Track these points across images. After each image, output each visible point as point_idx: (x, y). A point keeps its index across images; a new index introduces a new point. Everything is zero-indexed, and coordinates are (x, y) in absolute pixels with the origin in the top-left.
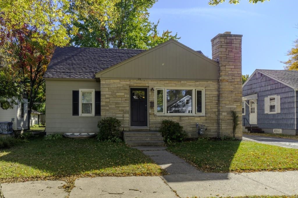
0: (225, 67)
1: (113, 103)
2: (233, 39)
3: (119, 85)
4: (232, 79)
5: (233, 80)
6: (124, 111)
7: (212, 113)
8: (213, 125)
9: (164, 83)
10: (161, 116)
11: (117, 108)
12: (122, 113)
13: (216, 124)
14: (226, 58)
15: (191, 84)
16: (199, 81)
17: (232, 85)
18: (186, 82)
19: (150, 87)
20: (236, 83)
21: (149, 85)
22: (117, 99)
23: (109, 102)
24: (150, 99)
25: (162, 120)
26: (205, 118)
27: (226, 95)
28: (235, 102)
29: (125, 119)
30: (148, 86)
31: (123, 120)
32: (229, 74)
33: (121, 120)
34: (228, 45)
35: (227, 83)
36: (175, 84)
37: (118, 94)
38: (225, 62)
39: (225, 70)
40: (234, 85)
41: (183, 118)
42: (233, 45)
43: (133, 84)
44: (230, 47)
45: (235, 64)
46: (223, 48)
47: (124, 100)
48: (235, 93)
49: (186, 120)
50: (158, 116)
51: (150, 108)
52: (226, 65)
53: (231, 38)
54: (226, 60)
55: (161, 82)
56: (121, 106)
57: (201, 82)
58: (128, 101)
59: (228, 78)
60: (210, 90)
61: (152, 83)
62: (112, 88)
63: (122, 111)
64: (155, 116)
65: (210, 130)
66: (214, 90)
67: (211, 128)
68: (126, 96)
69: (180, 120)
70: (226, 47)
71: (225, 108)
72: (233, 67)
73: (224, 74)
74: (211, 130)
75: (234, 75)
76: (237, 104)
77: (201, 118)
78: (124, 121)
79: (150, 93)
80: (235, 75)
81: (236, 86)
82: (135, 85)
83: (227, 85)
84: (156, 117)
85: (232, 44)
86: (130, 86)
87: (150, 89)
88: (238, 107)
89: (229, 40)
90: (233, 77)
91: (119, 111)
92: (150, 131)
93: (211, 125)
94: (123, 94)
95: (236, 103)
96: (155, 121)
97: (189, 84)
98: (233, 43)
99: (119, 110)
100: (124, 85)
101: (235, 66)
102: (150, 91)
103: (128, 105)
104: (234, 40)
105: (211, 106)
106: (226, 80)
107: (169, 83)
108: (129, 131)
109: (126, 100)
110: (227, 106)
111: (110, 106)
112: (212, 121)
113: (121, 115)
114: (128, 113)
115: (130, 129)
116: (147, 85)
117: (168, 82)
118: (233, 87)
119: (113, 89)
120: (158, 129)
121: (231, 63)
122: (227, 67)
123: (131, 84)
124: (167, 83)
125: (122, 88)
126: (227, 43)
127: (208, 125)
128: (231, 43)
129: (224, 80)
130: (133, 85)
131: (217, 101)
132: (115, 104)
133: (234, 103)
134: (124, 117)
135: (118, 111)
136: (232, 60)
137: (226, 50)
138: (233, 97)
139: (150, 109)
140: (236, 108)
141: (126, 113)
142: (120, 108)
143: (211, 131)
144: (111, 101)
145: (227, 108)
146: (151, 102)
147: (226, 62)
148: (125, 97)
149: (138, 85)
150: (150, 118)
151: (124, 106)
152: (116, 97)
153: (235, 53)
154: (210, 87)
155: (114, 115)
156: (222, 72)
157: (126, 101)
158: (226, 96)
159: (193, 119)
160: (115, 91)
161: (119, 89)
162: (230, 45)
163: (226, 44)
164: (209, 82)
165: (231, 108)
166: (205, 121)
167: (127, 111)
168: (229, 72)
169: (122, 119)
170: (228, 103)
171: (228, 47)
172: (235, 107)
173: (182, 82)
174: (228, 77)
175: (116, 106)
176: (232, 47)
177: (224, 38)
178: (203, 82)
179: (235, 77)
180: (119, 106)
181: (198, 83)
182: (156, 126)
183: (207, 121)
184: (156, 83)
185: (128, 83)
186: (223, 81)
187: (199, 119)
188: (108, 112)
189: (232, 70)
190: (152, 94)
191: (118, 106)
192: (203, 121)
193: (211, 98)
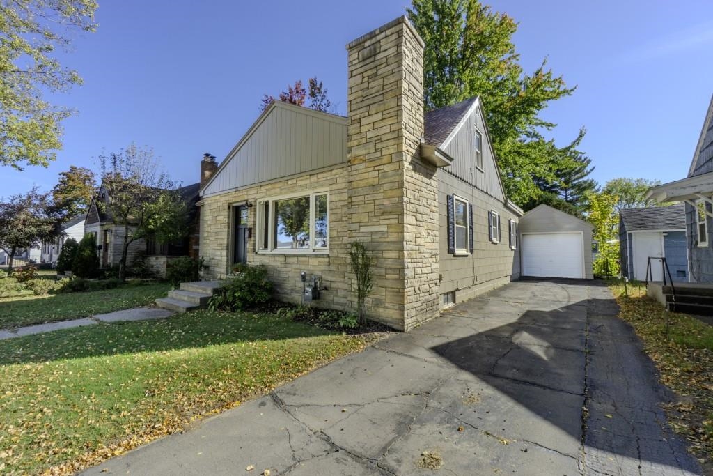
0: (358, 125)
1: (213, 233)
2: (379, 41)
3: (219, 204)
4: (376, 150)
5: (378, 154)
6: (222, 245)
7: (341, 249)
8: (342, 280)
11: (216, 242)
14: (361, 99)
15: (303, 183)
16: (317, 174)
17: (376, 168)
18: (294, 181)
20: (385, 160)
21: (248, 197)
22: (217, 227)
23: (210, 232)
26: (327, 260)
27: (361, 198)
28: (383, 214)
31: (221, 260)
32: (369, 140)
33: (219, 260)
34: (368, 61)
35: (363, 166)
36: (279, 188)
37: (217, 219)
38: (358, 112)
39: (358, 131)
40: (382, 167)
41: (290, 260)
42: (378, 57)
43: (232, 199)
44: (372, 65)
45: (382, 108)
46: (356, 75)
47: (223, 227)
48: (382, 190)
49: (293, 263)
51: (248, 239)
52: (360, 119)
53: (374, 40)
54: (361, 105)
55: (262, 188)
56: (220, 237)
57: (319, 176)
58: (227, 229)
59: (364, 152)
60: (337, 192)
61: (252, 192)
65: (337, 290)
67: (341, 285)
68: (224, 220)
69: (286, 264)
70: (362, 70)
71: (359, 234)
72: (379, 116)
73: (355, 143)
74: (339, 290)
75: (380, 139)
76: (387, 222)
77: (320, 259)
78: (222, 263)
79: (249, 212)
80: (384, 138)
81: (387, 168)
82: (234, 201)
83: (364, 171)
85: (375, 55)
86: (229, 203)
88: (390, 230)
89: (369, 48)
90: (378, 146)
91: (218, 246)
93: (339, 279)
94: (222, 217)
95: (386, 217)
97: (299, 183)
98: (380, 52)
100: (223, 202)
101: (385, 112)
103: (226, 236)
104: (383, 42)
105: (339, 230)
106: (362, 157)
110: (363, 229)
112: (342, 269)
113: (220, 253)
116: (246, 198)
117: (269, 187)
118: (377, 172)
119: (214, 210)
121: (373, 109)
122: (363, 121)
123: (230, 199)
124: (269, 190)
125: (221, 208)
126: (363, 61)
127: (333, 279)
128: (373, 54)
129: (356, 157)
130: (232, 201)
132: (215, 235)
133: (381, 217)
136: (376, 99)
137: (363, 78)
138: (377, 202)
139: (248, 242)
140: (387, 232)
142: (219, 242)
143: (339, 294)
145: (363, 235)
147: (361, 110)
148: (223, 223)
149: (237, 200)
150: (248, 259)
151: (223, 237)
152: (216, 223)
153: (383, 78)
154: (336, 183)
156: (353, 139)
157: (225, 230)
158: (362, 201)
159: (306, 261)
162: (372, 59)
163: (361, 64)
164: (334, 172)
165: (372, 233)
166: (327, 268)
167: (225, 245)
168: (370, 135)
170: (366, 220)
171: (367, 67)
172: (384, 229)
173: (290, 182)
174: (365, 149)
176: (377, 63)
177: (358, 49)
178: (325, 175)
179: (385, 144)
181: (314, 179)
183: (333, 268)
185: (227, 198)
186: (354, 161)
187: (314, 262)
189: (377, 125)
190: (251, 213)
191: (217, 237)
192: (323, 268)
193: (339, 211)
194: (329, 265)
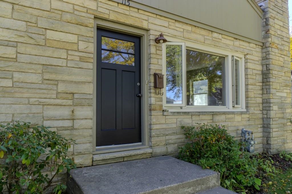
0: (274, 21)
1: (33, 66)
5: (283, 48)
6: (76, 96)
7: (256, 107)
8: (257, 131)
9: (182, 30)
10: (178, 113)
11: (50, 87)
12: (70, 102)
13: (261, 128)
15: (228, 42)
16: (240, 40)
17: (282, 56)
18: (220, 36)
19: (151, 32)
20: (285, 53)
21: (151, 27)
22: (49, 53)
23: (16, 60)
24: (152, 67)
25: (179, 124)
26: (247, 116)
28: (285, 86)
29: (78, 124)
30: (147, 30)
31: (72, 128)
32: (278, 36)
33: (66, 129)
36: (202, 35)
37: (50, 34)
38: (273, 12)
39: (274, 25)
43: (107, 12)
45: (283, 20)
47: (77, 59)
48: (284, 71)
50: (171, 112)
51: (153, 91)
52: (274, 18)
54: (274, 9)
55: (177, 24)
56: (66, 78)
57: (242, 43)
58: (91, 66)
59: (277, 42)
62: (30, 10)
63: (70, 96)
64: (165, 113)
66: (257, 63)
68: (82, 46)
72: (282, 24)
73: (273, 33)
76: (286, 91)
77: (242, 116)
78: (75, 133)
79: (153, 50)
80: (284, 39)
81: (285, 58)
82: (112, 17)
83: (277, 54)
84: (167, 117)
86: (96, 18)
87: (152, 37)
90: (283, 43)
91: (57, 98)
92: (152, 156)
94: (73, 38)
96: (164, 126)
97: (224, 41)
99: (58, 93)
100: (76, 7)
101: (284, 23)
102: (152, 43)
103: (90, 79)
105: (255, 92)
106: (276, 45)
107: (192, 32)
108: (93, 164)
109: (82, 59)
110: (277, 94)
111: (16, 75)
112: (256, 122)
113: (66, 112)
114: (89, 105)
115: (96, 158)
116: (145, 25)
117: (189, 28)
118: (282, 59)
119: (36, 12)
120: (171, 149)
121: (279, 17)
122: (276, 21)
123: (100, 9)
124: (188, 31)
125: (68, 17)
129: (273, 43)
130: (106, 16)
131: (261, 84)
132: (40, 71)
133: (285, 88)
134: (73, 119)
135: (54, 96)
136: (280, 12)
138: (282, 78)
139: (153, 95)
140: (286, 97)
141: (81, 105)
142: (61, 88)
144: (22, 58)
145: (277, 97)
146: (155, 75)
147: (275, 13)
148: (78, 51)
149: (122, 20)
150: (154, 120)
151: (74, 78)
152: (46, 44)
154: (252, 55)
155: (35, 109)
156: (272, 29)
157: (85, 65)
159: (232, 118)
160: (43, 23)
161: (59, 17)
164: (251, 45)
165: (281, 97)
166: (247, 123)
167: (88, 97)
169: (67, 124)
170: (279, 88)
172: (286, 95)
173: (215, 35)
175: (47, 76)
180: (59, 77)
181: (237, 43)
182: (166, 140)
183: (251, 123)
184: (166, 24)
185: (91, 4)
186: (272, 45)
187: (238, 118)
188: (8, 100)
189: (281, 29)
190: (158, 52)
191: (53, 76)
192: (245, 123)
193: (254, 77)
194: (249, 120)
